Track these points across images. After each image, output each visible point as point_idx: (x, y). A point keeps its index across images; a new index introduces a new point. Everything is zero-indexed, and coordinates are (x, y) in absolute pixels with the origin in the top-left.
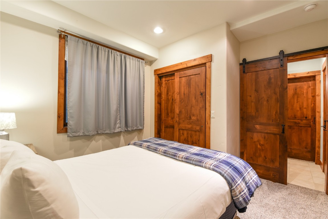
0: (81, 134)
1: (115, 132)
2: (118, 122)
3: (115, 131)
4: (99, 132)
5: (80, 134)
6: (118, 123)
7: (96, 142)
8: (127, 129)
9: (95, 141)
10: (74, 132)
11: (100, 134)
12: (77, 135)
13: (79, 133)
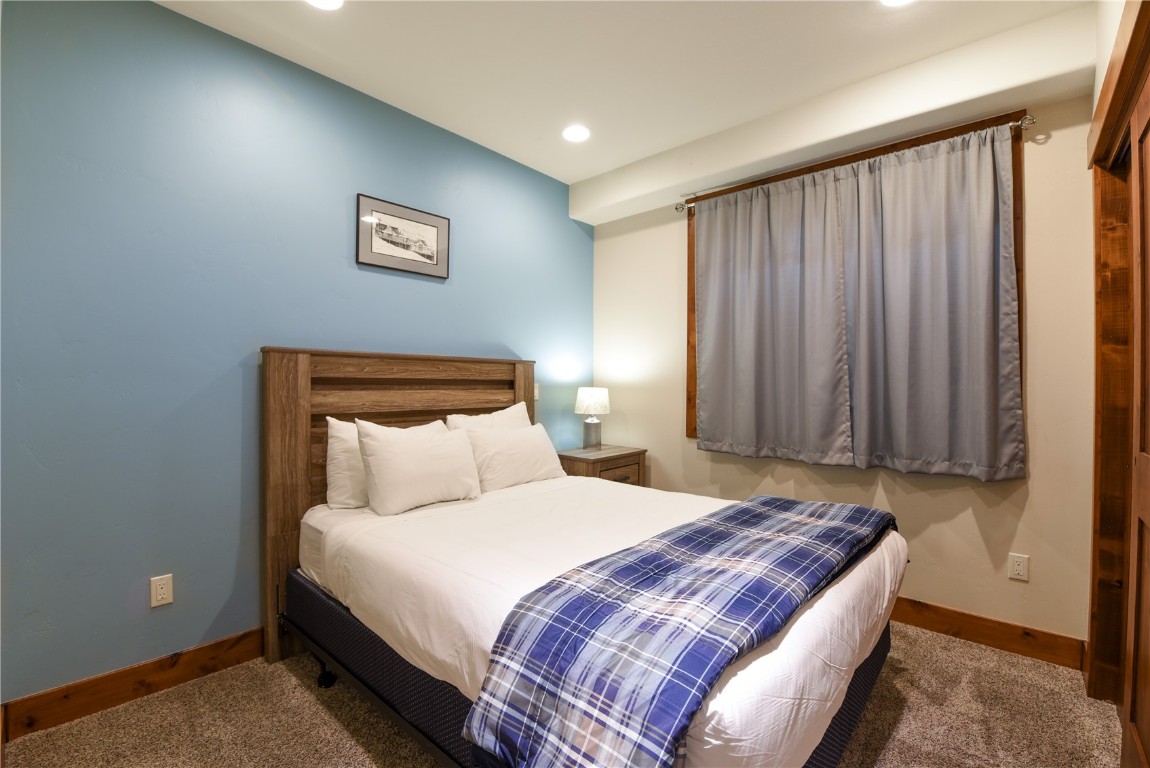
0: (725, 449)
1: (826, 461)
2: (843, 427)
3: (822, 458)
4: (779, 454)
5: (722, 446)
6: (844, 432)
7: (778, 483)
8: (893, 463)
9: (772, 477)
10: (708, 440)
11: (781, 458)
12: (715, 448)
13: (719, 444)
